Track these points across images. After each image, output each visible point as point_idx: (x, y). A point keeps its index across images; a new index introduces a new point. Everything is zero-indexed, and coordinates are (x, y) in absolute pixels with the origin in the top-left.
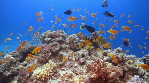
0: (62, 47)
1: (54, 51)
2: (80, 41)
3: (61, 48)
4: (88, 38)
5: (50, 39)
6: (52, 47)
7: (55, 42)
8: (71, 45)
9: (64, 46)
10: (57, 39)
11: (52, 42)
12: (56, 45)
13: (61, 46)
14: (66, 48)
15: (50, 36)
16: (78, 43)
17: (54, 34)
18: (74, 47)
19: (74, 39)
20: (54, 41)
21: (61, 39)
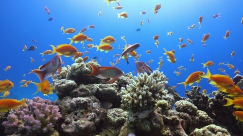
0: (109, 119)
1: (69, 130)
2: (178, 103)
3: (101, 122)
4: (203, 97)
5: (71, 82)
6: (69, 112)
7: (84, 96)
8: (142, 116)
9: (115, 115)
10: (96, 86)
11: (76, 95)
12: (85, 106)
13: (105, 114)
14: (121, 123)
15: (74, 74)
16: (170, 111)
17: (87, 69)
18: (151, 125)
19: (155, 91)
20: (81, 90)
21: (112, 88)
